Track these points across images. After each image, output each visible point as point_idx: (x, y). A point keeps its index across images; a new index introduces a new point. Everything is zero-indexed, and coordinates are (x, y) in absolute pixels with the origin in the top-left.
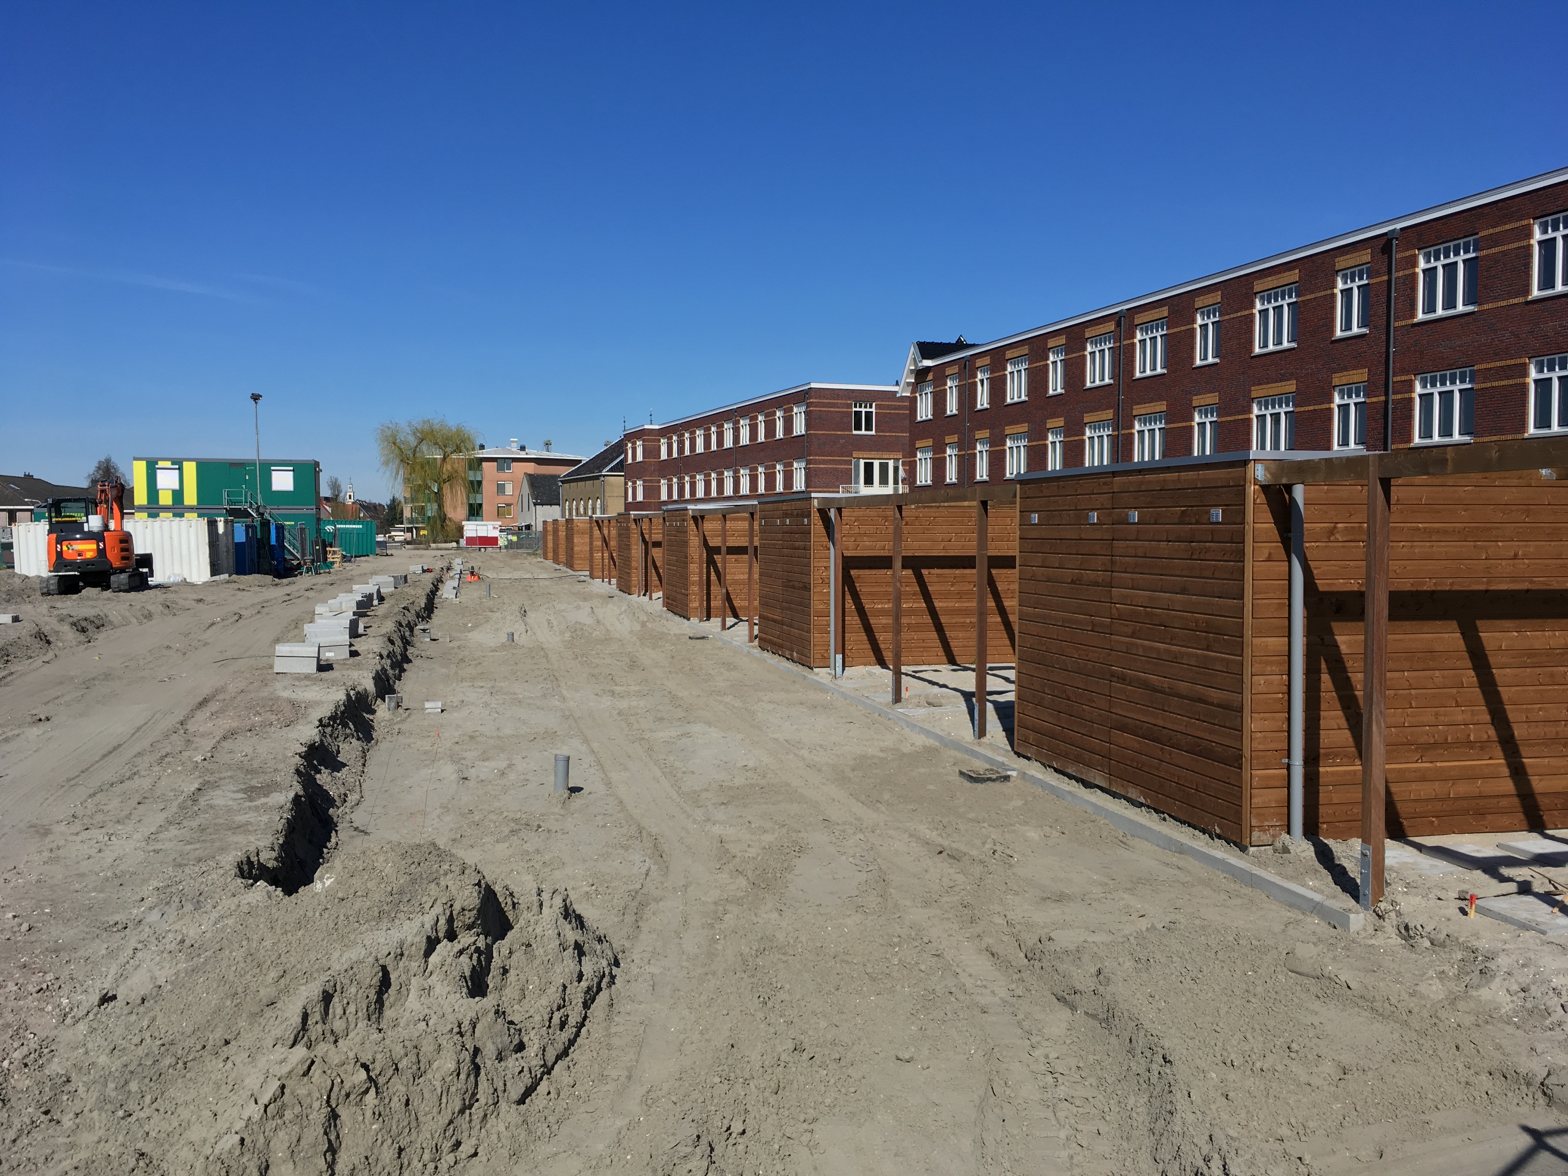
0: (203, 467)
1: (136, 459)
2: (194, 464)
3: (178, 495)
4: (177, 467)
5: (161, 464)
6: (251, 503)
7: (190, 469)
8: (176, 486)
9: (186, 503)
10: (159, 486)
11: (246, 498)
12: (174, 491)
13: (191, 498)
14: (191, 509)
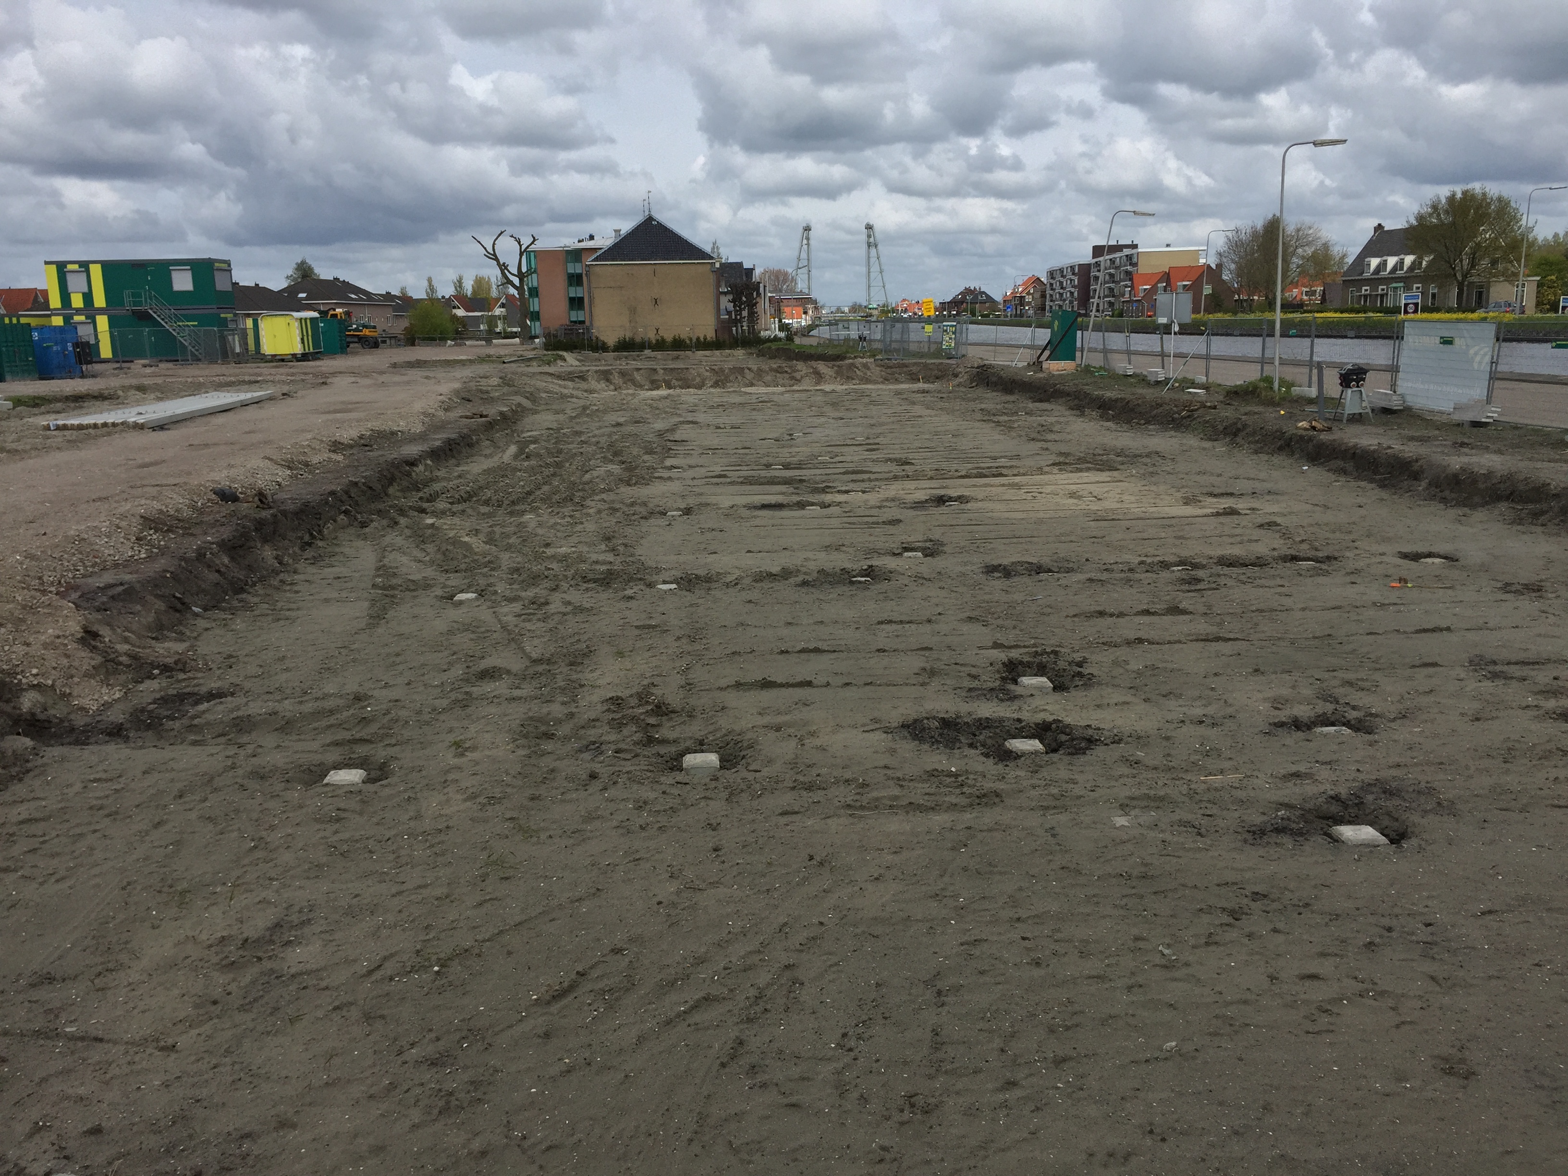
0: (109, 268)
1: (47, 263)
2: (99, 266)
3: (88, 297)
4: (83, 270)
5: (70, 267)
6: (151, 305)
7: (96, 272)
8: (86, 290)
9: (96, 305)
10: (70, 290)
11: (146, 299)
12: (84, 294)
13: (100, 300)
14: (101, 311)
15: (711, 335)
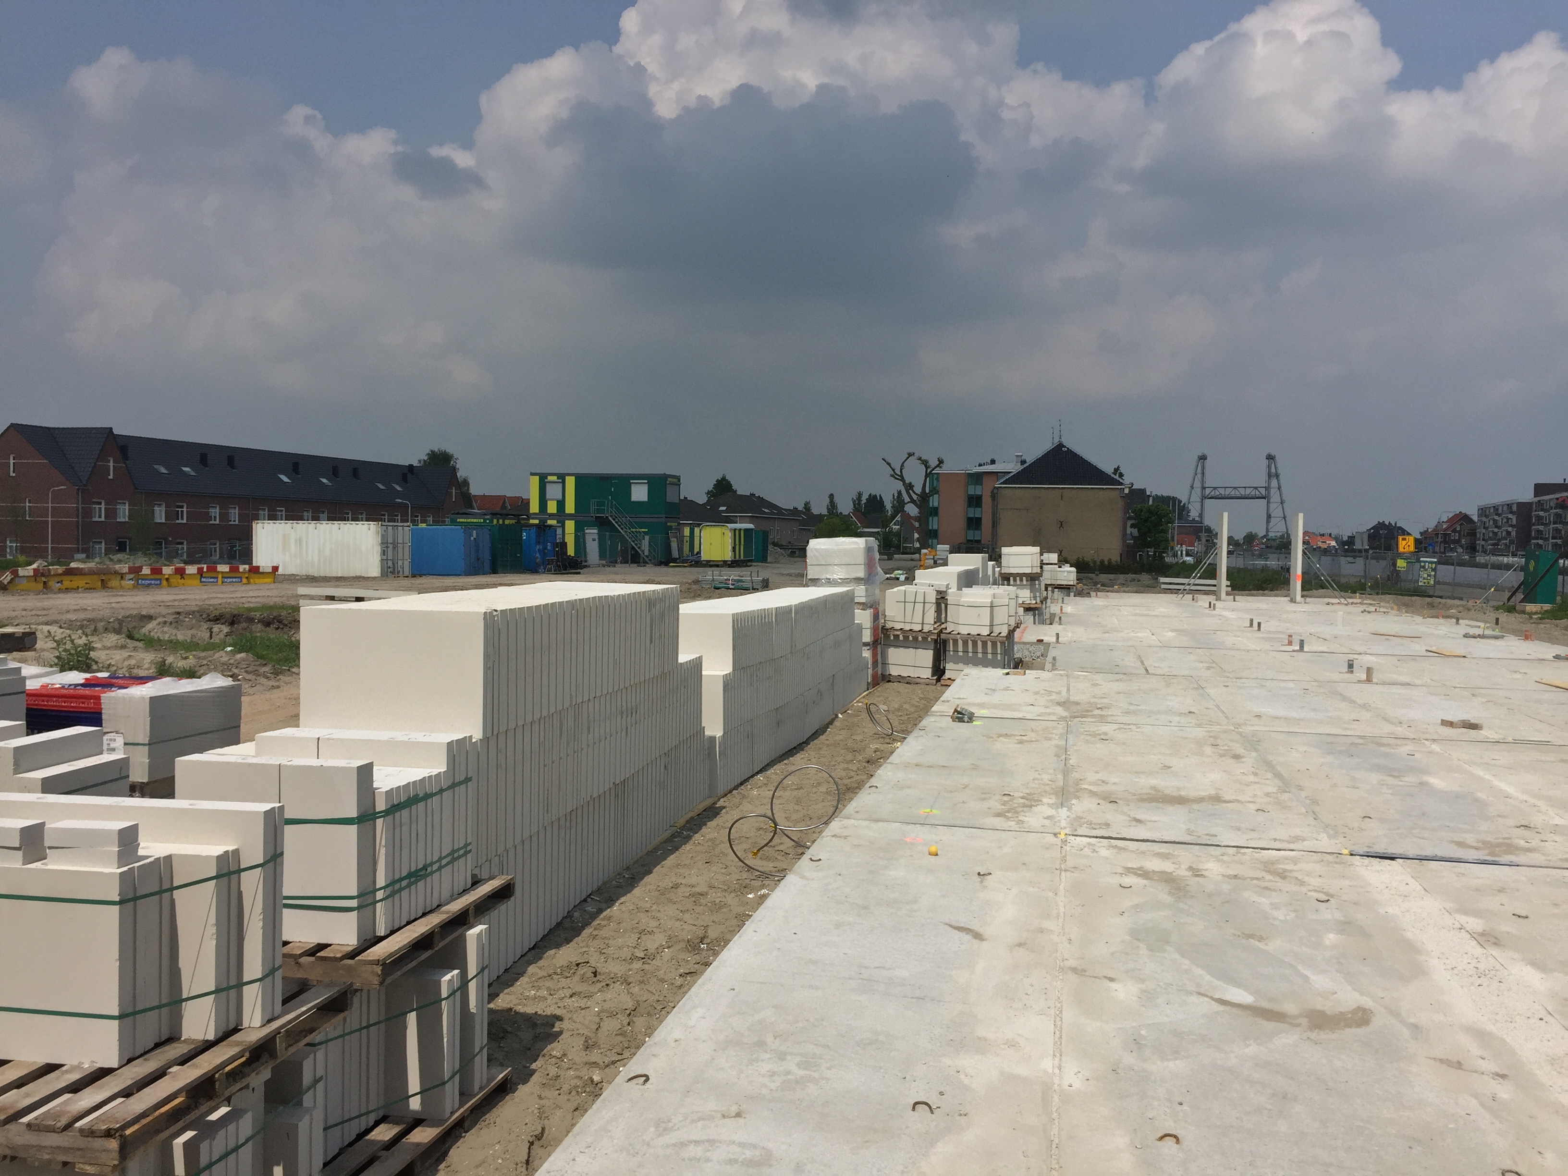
0: (581, 480)
1: (532, 474)
2: (573, 478)
3: (561, 504)
4: (560, 481)
5: (550, 478)
6: (611, 512)
7: (570, 482)
8: (560, 497)
9: (567, 512)
10: (548, 497)
11: (608, 507)
12: (558, 501)
13: (570, 508)
14: (570, 517)
15: (1115, 558)
